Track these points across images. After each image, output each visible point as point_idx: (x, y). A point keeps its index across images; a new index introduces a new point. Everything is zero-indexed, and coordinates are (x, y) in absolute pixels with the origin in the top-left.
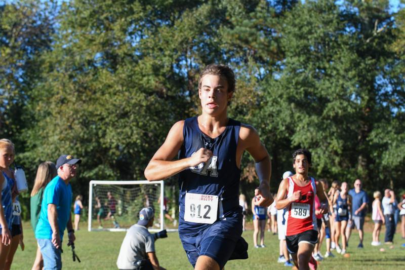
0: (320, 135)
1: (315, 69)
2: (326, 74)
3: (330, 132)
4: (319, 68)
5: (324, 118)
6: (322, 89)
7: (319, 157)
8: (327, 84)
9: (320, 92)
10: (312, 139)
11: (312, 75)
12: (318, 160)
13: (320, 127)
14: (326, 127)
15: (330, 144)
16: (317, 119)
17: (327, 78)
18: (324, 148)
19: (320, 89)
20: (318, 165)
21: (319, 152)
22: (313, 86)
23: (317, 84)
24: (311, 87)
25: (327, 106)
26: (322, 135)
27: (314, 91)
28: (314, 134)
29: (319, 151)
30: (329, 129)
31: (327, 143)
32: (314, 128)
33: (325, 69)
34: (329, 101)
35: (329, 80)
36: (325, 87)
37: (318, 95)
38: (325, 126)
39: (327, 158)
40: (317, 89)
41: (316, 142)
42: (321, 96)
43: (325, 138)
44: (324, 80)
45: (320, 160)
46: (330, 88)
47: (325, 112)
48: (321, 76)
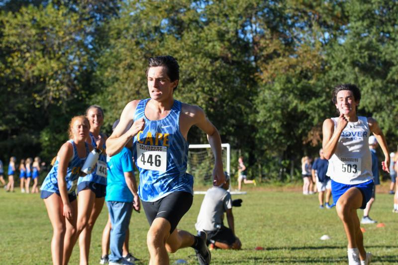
0: (384, 99)
1: (379, 34)
2: (390, 38)
3: (394, 95)
4: (383, 31)
5: (388, 82)
6: (386, 54)
7: (383, 121)
8: (392, 48)
9: (384, 56)
10: (376, 103)
11: (376, 39)
12: (382, 123)
13: (384, 91)
14: (391, 91)
15: (394, 107)
16: (382, 82)
17: (392, 42)
18: (389, 112)
19: (384, 53)
20: (383, 128)
21: (383, 116)
22: (377, 50)
23: (382, 48)
24: (375, 51)
25: (391, 70)
26: (386, 99)
27: (378, 55)
28: (378, 98)
29: (384, 114)
30: (393, 93)
31: (391, 106)
32: (378, 92)
33: (389, 32)
34: (393, 65)
35: (393, 44)
36: (389, 51)
37: (383, 59)
38: (389, 90)
39: (391, 121)
40: (381, 53)
41: (381, 105)
42: (385, 60)
43: (390, 102)
44: (388, 45)
45: (384, 124)
46: (394, 51)
47: (389, 76)
48: (386, 40)
